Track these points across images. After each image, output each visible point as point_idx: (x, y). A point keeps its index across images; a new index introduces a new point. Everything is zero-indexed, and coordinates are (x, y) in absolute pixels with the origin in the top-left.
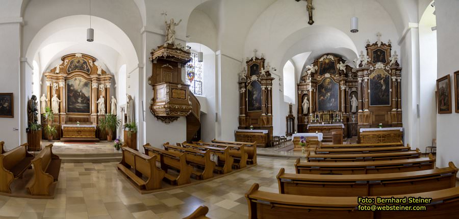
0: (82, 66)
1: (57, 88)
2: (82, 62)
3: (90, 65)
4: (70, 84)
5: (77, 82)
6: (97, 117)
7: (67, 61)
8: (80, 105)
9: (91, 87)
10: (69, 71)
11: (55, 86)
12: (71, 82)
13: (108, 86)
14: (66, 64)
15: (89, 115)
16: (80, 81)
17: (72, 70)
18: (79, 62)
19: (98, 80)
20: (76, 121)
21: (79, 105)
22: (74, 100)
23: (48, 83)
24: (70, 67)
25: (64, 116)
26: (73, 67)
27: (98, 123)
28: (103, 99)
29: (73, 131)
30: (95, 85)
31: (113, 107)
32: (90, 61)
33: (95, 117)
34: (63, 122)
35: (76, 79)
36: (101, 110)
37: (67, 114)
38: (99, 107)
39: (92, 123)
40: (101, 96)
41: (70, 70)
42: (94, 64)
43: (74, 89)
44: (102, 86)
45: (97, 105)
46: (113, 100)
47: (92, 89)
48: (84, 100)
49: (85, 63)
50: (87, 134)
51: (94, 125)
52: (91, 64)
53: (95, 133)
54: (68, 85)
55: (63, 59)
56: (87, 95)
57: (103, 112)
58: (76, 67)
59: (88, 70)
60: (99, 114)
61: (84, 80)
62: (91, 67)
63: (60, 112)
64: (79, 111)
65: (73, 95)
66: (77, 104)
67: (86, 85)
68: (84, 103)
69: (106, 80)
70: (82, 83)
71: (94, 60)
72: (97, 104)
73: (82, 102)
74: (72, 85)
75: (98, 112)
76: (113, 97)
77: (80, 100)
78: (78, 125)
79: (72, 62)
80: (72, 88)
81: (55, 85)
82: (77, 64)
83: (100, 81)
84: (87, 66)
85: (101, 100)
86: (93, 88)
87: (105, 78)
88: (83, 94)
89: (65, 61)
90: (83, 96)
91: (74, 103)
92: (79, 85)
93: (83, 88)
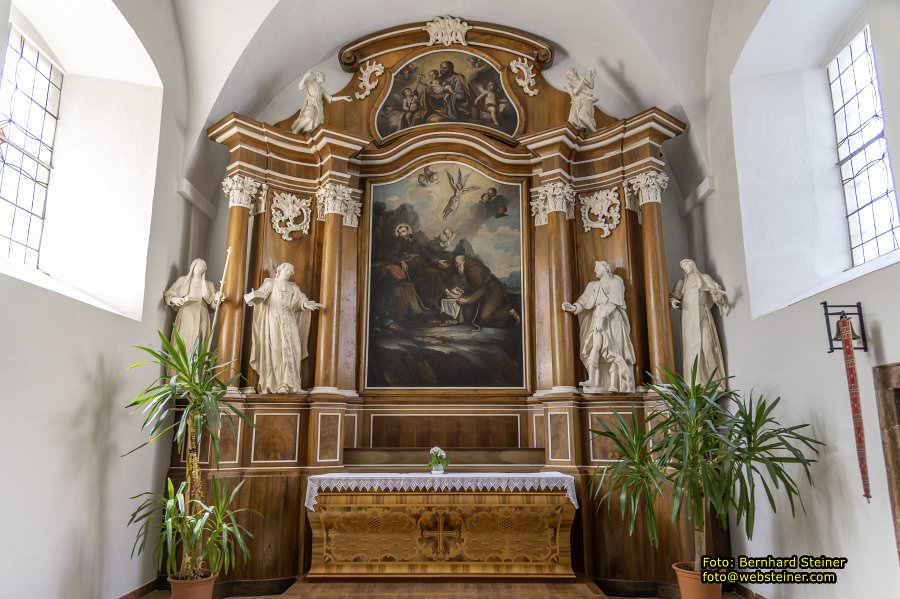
0: (469, 95)
1: (304, 227)
2: (468, 72)
3: (517, 90)
4: (393, 202)
5: (439, 191)
6: (581, 416)
7: (379, 69)
8: (457, 334)
9: (530, 218)
10: (385, 128)
11: (290, 212)
12: (397, 193)
13: (650, 196)
14: (368, 85)
15: (521, 399)
16: (458, 186)
17: (405, 124)
18: (448, 72)
19: (577, 163)
20: (425, 443)
21: (452, 337)
22: (416, 306)
23: (237, 192)
24: (393, 104)
25: (337, 412)
26: (409, 102)
27: (583, 458)
28: (617, 282)
29: (392, 524)
30: (552, 198)
31: (695, 338)
32: (514, 65)
33: (565, 410)
34: (328, 448)
35: (429, 176)
36: (603, 364)
37: (364, 398)
38: (594, 338)
39: (538, 457)
40: (600, 267)
41: (395, 120)
42: (541, 83)
43: (416, 237)
44: (602, 203)
45: (576, 324)
46: (693, 287)
47: (531, 230)
48: (482, 302)
49: (485, 76)
50: (507, 545)
51: (558, 473)
52: (526, 82)
53: (564, 540)
54: (379, 209)
55: (352, 59)
56: (500, 272)
57: (621, 375)
58: (431, 104)
59: (507, 119)
60: (591, 387)
61: (479, 180)
62: (522, 98)
63: (309, 380)
64: (451, 371)
65: (413, 273)
66: (440, 331)
67: (494, 206)
68: (482, 323)
69: (635, 155)
70: (468, 200)
71: (545, 55)
72: (575, 320)
73: (471, 317)
74: (403, 208)
75: (580, 373)
76: (687, 265)
77: (453, 303)
78: (437, 476)
79: (406, 77)
80: (403, 230)
81: (289, 207)
82: (438, 89)
83: (586, 170)
84: (500, 96)
85: (605, 294)
86: (541, 220)
87: (622, 142)
88: (474, 262)
89: (366, 74)
90: (477, 279)
91: (414, 323)
92: (448, 210)
93: (474, 225)
